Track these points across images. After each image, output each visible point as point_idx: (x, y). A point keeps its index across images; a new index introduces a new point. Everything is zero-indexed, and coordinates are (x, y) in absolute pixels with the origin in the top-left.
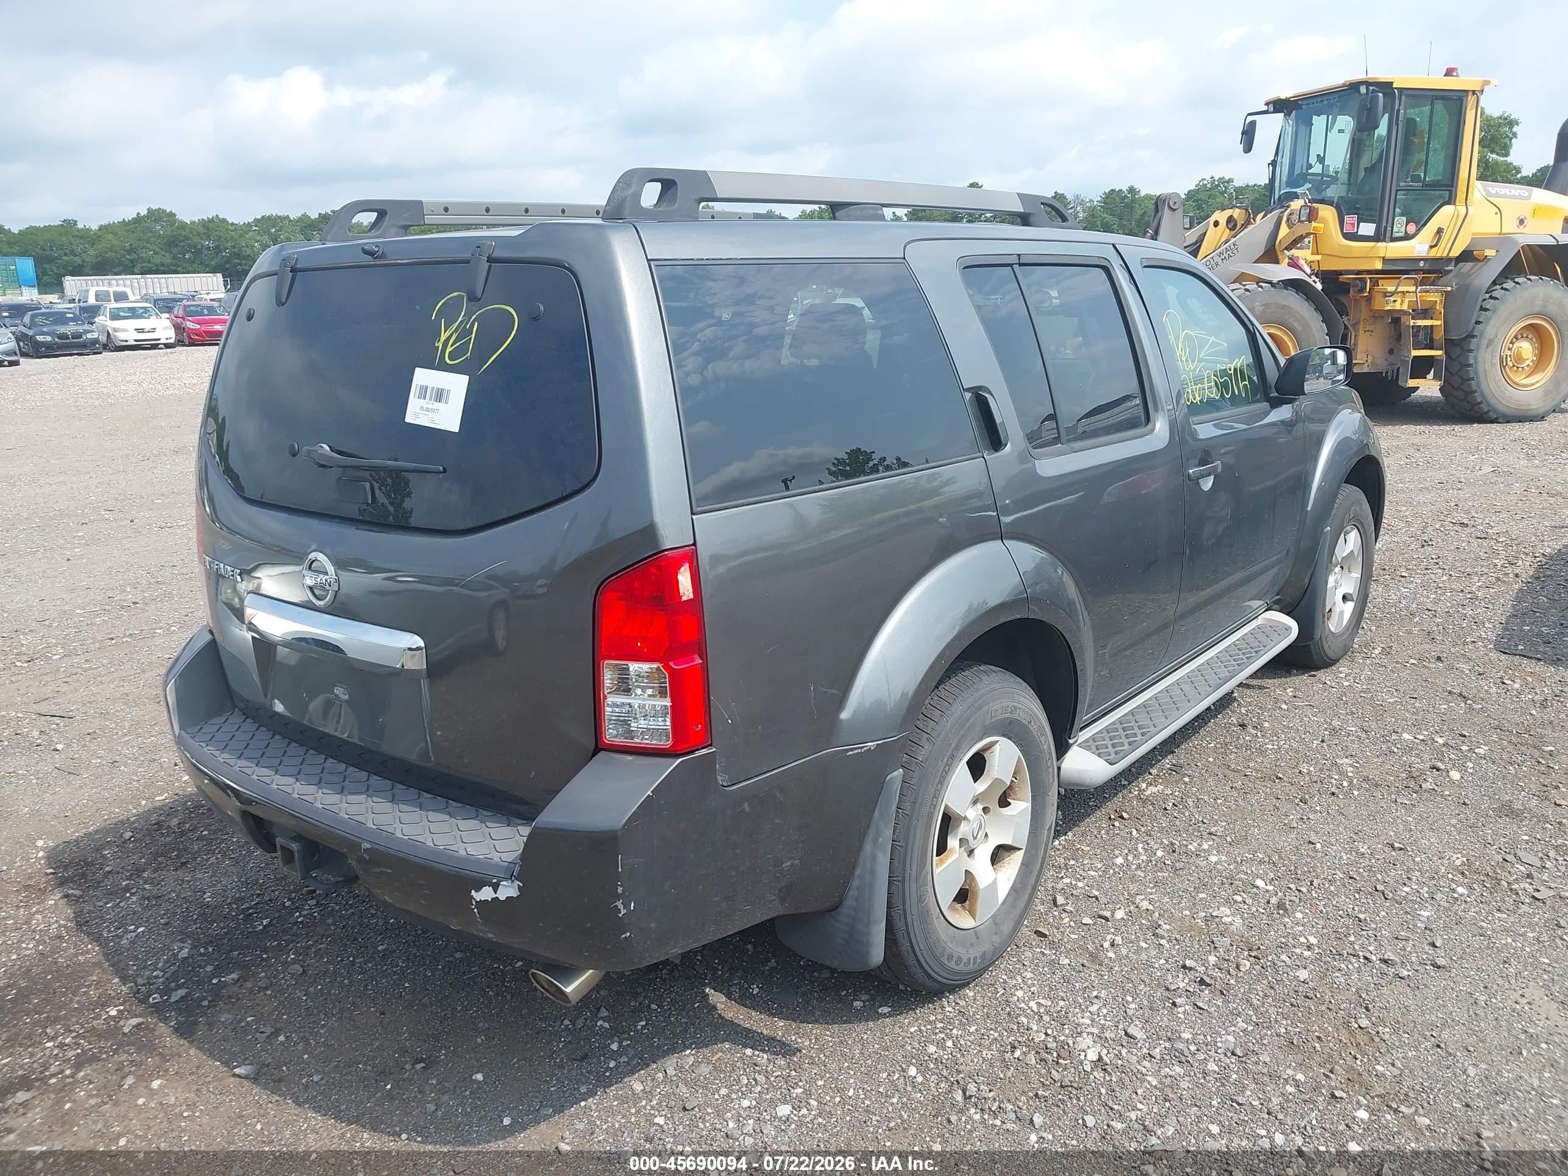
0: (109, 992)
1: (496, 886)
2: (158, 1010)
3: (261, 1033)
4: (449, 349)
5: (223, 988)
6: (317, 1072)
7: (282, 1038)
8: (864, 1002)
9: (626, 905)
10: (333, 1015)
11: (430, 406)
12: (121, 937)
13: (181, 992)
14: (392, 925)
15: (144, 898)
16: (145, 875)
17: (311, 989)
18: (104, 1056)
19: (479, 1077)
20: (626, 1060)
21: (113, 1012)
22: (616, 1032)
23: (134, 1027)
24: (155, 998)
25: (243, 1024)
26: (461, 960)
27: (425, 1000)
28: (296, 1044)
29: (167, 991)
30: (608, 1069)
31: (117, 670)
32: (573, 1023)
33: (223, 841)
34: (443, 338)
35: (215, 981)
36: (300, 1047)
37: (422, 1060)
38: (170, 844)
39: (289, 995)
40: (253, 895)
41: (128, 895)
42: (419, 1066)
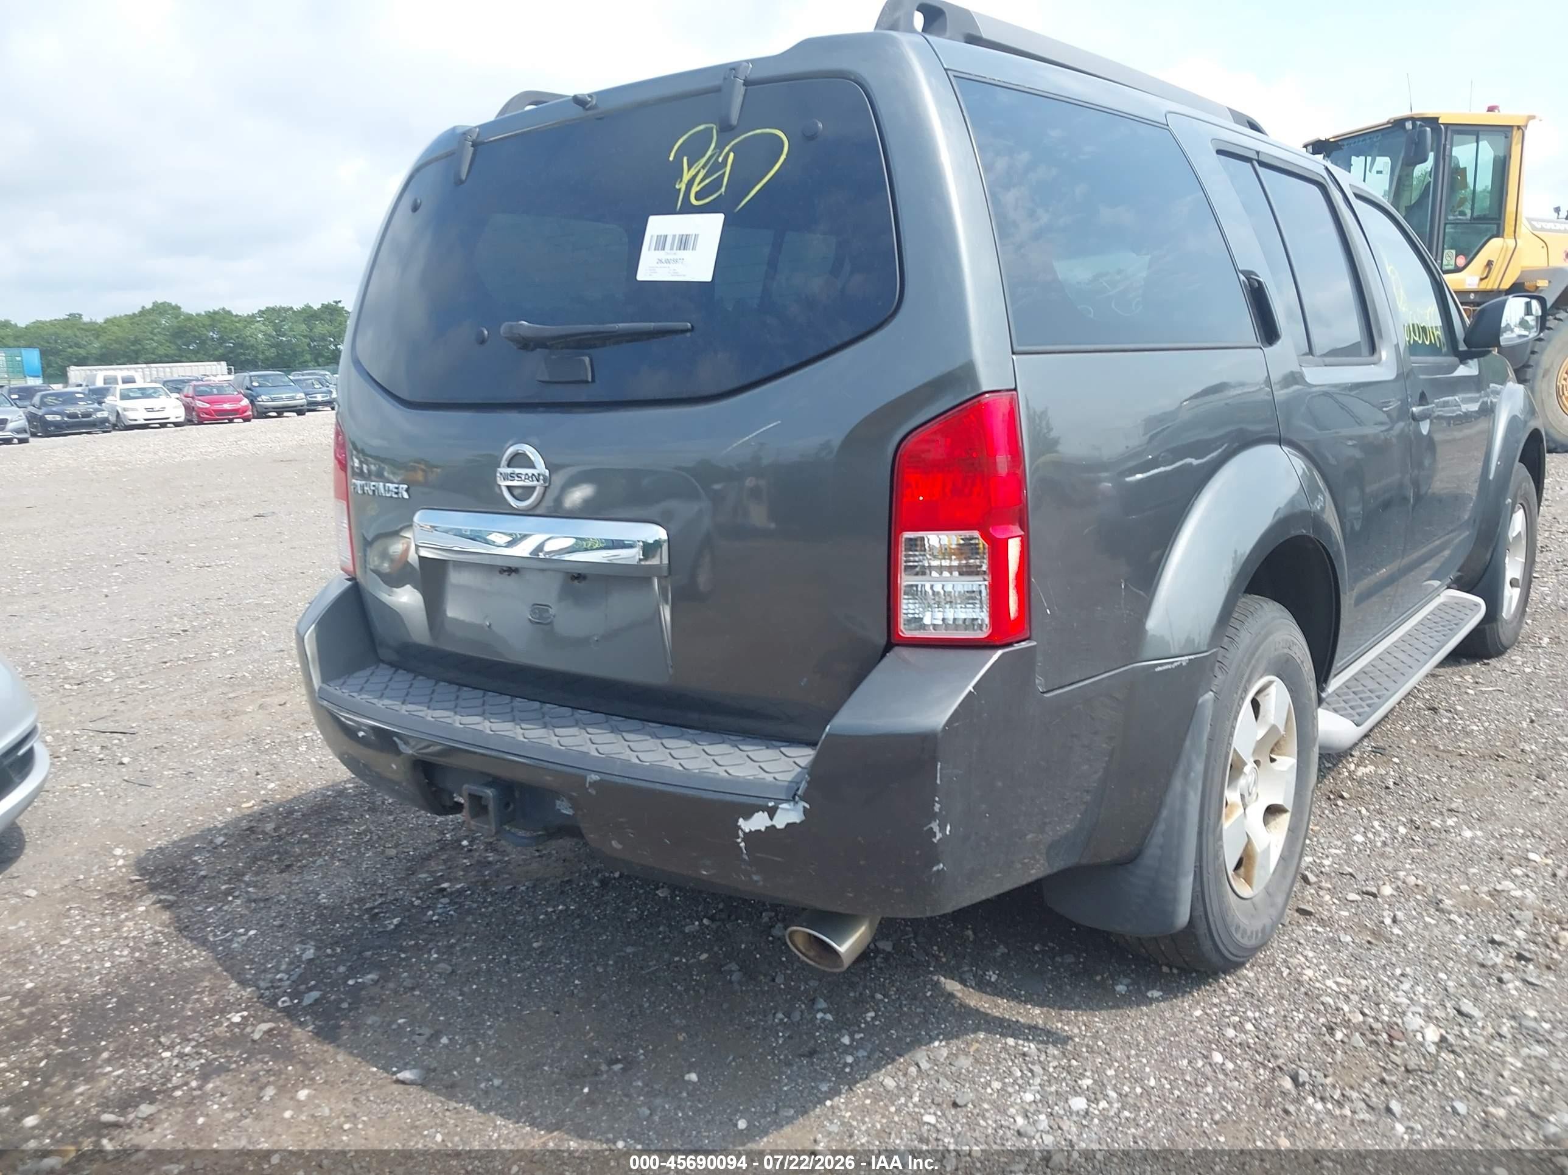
0: (227, 998)
1: (772, 812)
2: (289, 1013)
3: (419, 1035)
4: (695, 189)
5: (362, 989)
6: (495, 1075)
7: (444, 1040)
8: (1127, 986)
9: (942, 828)
10: (499, 1015)
11: (669, 257)
12: (231, 941)
13: (315, 994)
14: (543, 921)
15: (250, 901)
16: (247, 878)
17: (466, 989)
18: (234, 1066)
19: (693, 1077)
20: (865, 1054)
21: (236, 1018)
22: (843, 1024)
23: (265, 1033)
24: (283, 1002)
25: (394, 1026)
26: (635, 954)
27: (604, 996)
28: (463, 1047)
29: (296, 994)
30: (846, 1065)
31: (176, 690)
32: (788, 1015)
33: (327, 843)
34: (686, 177)
35: (351, 982)
36: (468, 1049)
37: (617, 1061)
38: (268, 847)
39: (442, 995)
40: (373, 895)
41: (230, 898)
42: (617, 1067)
